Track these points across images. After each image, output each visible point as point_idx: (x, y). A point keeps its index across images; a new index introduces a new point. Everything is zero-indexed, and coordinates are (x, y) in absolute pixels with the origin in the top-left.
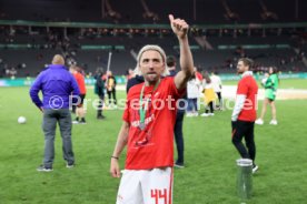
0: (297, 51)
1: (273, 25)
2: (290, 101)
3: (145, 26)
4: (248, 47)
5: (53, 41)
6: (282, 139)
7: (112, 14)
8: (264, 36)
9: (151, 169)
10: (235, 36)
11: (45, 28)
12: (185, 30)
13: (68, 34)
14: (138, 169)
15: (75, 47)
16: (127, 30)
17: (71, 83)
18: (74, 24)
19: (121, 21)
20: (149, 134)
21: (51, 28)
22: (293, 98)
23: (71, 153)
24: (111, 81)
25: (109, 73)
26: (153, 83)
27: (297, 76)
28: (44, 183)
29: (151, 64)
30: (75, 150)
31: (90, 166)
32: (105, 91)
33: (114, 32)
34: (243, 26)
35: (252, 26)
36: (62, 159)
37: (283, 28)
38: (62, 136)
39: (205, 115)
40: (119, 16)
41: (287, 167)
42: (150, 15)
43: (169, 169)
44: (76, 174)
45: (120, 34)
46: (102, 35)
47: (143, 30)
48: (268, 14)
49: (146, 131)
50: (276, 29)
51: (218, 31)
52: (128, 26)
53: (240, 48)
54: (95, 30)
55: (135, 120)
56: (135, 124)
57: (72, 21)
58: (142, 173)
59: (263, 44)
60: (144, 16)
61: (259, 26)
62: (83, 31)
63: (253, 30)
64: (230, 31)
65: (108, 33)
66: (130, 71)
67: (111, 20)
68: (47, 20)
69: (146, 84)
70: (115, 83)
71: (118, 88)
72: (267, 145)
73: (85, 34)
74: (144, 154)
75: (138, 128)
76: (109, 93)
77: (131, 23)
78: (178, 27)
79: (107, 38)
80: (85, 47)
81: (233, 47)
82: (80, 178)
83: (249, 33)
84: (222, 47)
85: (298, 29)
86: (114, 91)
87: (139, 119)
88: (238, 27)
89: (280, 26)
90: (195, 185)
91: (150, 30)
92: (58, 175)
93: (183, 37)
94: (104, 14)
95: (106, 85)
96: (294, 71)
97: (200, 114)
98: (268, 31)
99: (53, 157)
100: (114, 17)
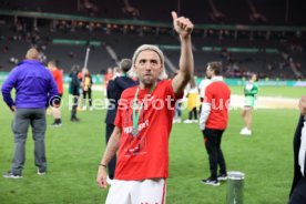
0: (286, 56)
1: (262, 28)
2: (278, 110)
3: (124, 22)
4: (235, 50)
5: (21, 32)
6: (271, 151)
7: (89, 6)
8: (251, 39)
9: (142, 181)
10: (221, 38)
11: (13, 17)
12: (189, 30)
13: (38, 25)
14: (128, 179)
15: (47, 40)
16: (105, 25)
17: (50, 81)
18: (46, 15)
19: (98, 15)
20: (141, 141)
21: (20, 18)
22: (281, 107)
23: (44, 159)
24: (87, 80)
25: (85, 71)
26: (149, 86)
27: (285, 83)
28: (13, 192)
29: (148, 65)
30: (48, 155)
31: (64, 174)
32: (81, 91)
33: (90, 27)
34: (230, 27)
35: (239, 27)
36: (33, 166)
37: (272, 32)
38: (34, 139)
39: (188, 121)
40: (96, 8)
41: (279, 182)
42: (130, 9)
43: (162, 181)
44: (49, 183)
45: (96, 29)
46: (77, 28)
47: (122, 26)
48: (257, 16)
49: (139, 138)
50: (265, 32)
51: (203, 31)
52: (106, 21)
53: (225, 51)
54: (69, 22)
55: (128, 125)
56: (127, 130)
57: (43, 11)
58: (132, 184)
59: (251, 47)
60: (124, 10)
61: (246, 28)
62: (56, 23)
63: (240, 32)
64: (216, 31)
65: (84, 28)
66: (110, 70)
67: (87, 13)
68: (16, 9)
69: (142, 86)
70: (91, 82)
71: (93, 88)
72: (256, 157)
73: (58, 26)
74: (136, 163)
75: (130, 134)
76: (84, 93)
77: (109, 17)
78: (182, 26)
79: (82, 32)
80: (56, 41)
81: (218, 49)
82: (53, 187)
83: (236, 35)
84: (207, 49)
85: (287, 33)
86: (90, 91)
87: (132, 124)
88: (225, 28)
89: (268, 29)
90: (181, 199)
91: (129, 26)
92: (28, 183)
93: (186, 37)
94: (79, 6)
95: (82, 84)
96: (282, 78)
97: (183, 120)
98: (255, 33)
99: (23, 163)
100: (90, 10)
